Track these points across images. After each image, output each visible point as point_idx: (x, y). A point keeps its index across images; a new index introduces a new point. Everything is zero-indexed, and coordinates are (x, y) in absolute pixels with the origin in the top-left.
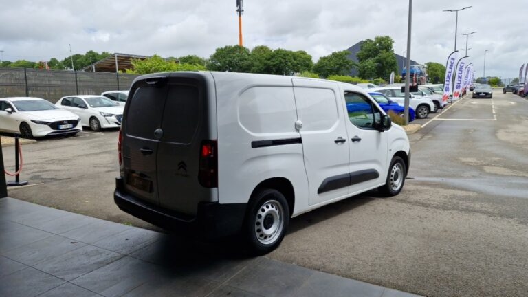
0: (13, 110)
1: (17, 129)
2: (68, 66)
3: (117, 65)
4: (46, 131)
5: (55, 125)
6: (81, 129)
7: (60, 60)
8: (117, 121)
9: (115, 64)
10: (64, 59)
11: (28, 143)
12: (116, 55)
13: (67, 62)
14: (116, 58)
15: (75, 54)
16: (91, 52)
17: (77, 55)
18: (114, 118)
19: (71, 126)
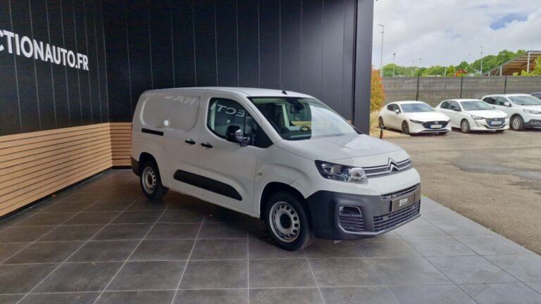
0: (400, 112)
1: (399, 126)
2: (477, 69)
3: (528, 64)
4: (420, 129)
5: (427, 125)
6: (450, 129)
7: (469, 63)
8: (486, 124)
9: (527, 63)
10: (473, 62)
11: (404, 138)
12: (530, 53)
13: (477, 65)
14: (529, 56)
15: (487, 55)
16: (505, 52)
17: (489, 56)
18: (484, 121)
19: (440, 126)
